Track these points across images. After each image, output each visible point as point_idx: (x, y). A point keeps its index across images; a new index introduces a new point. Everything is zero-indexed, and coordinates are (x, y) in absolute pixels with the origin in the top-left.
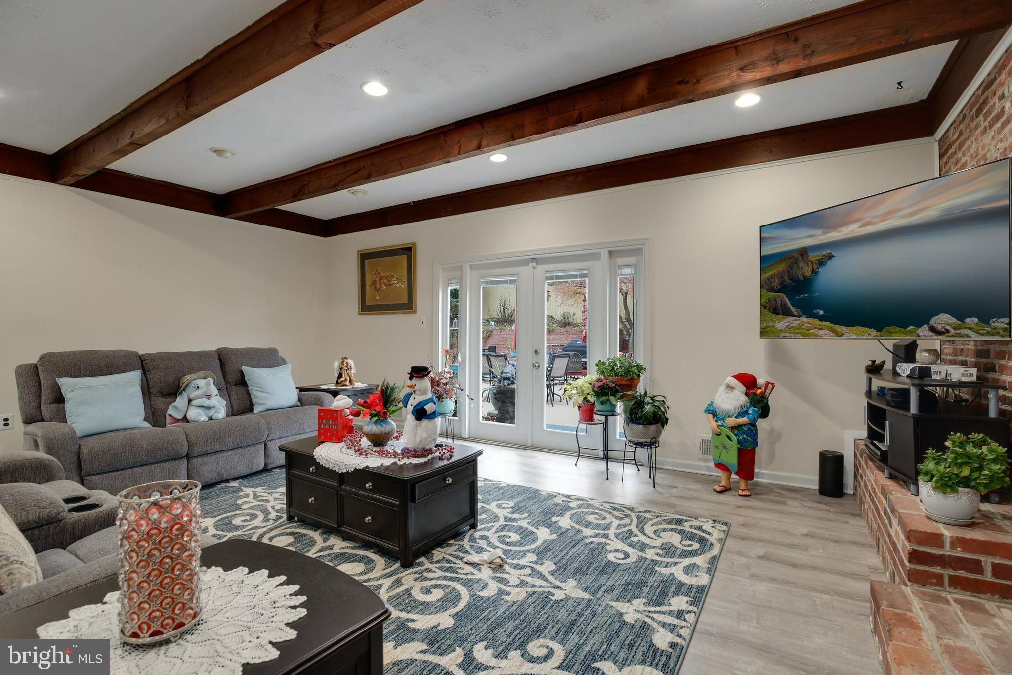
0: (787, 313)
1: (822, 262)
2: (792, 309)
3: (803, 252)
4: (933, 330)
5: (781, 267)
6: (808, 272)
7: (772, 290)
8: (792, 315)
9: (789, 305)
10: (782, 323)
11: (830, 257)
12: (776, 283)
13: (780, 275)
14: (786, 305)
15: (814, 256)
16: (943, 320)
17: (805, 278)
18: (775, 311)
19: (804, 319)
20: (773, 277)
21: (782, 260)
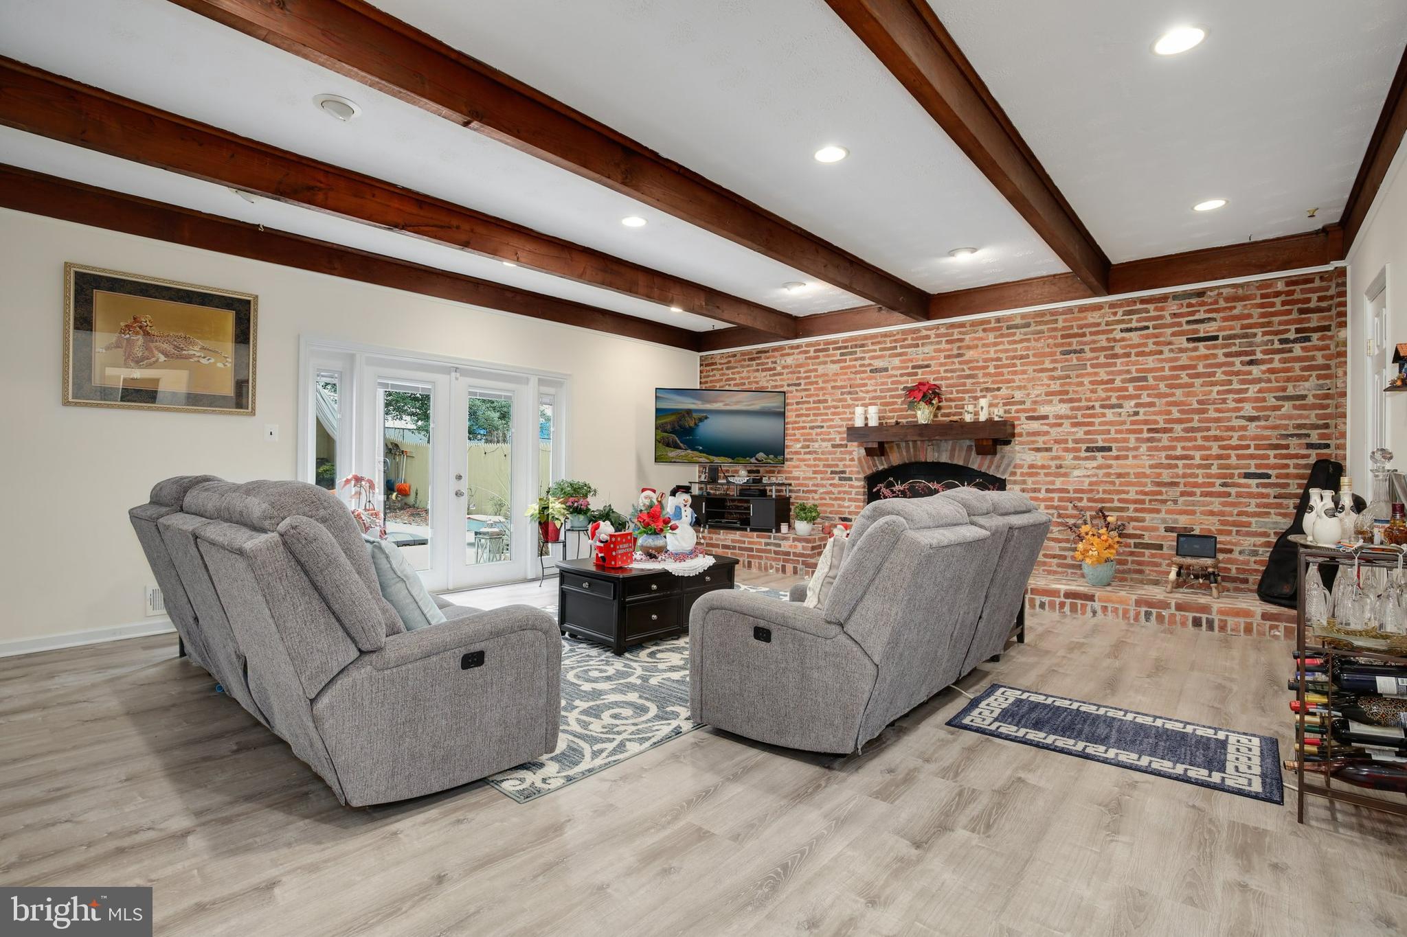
0: (677, 447)
1: (701, 420)
2: (681, 445)
3: (689, 412)
4: (757, 459)
5: (672, 418)
6: (692, 424)
7: (665, 431)
8: (680, 448)
9: (679, 442)
10: (673, 453)
11: (706, 418)
12: (669, 427)
13: (672, 423)
14: (676, 442)
15: (695, 415)
16: (761, 455)
17: (690, 427)
18: (668, 445)
19: (689, 451)
20: (666, 423)
21: (672, 414)
